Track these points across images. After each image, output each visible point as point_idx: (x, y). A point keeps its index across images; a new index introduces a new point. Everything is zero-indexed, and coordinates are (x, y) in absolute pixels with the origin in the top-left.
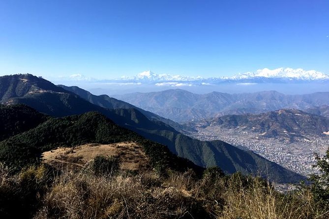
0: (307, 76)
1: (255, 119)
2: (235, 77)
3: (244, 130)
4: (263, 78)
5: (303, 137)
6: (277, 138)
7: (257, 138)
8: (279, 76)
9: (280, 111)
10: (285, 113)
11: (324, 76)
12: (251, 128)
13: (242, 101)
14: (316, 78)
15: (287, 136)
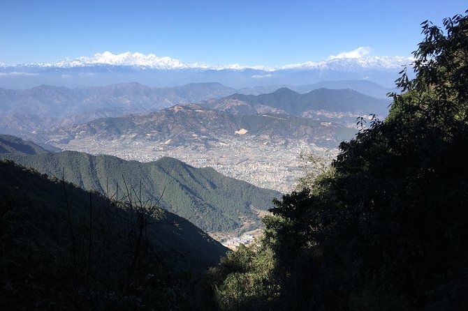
0: (162, 64)
1: (145, 121)
2: (62, 64)
3: (134, 139)
4: (107, 65)
5: (217, 140)
6: (187, 146)
7: (162, 149)
8: (126, 64)
9: (176, 107)
10: (182, 109)
11: (181, 65)
12: (145, 135)
13: (92, 98)
14: (173, 67)
15: (199, 142)
